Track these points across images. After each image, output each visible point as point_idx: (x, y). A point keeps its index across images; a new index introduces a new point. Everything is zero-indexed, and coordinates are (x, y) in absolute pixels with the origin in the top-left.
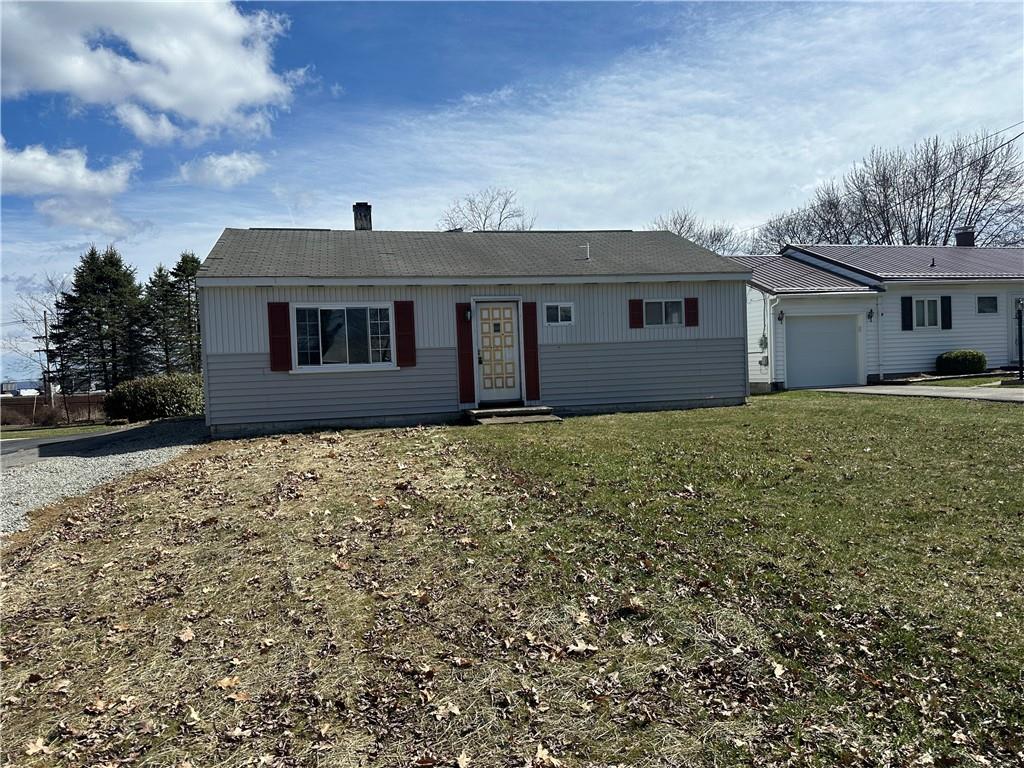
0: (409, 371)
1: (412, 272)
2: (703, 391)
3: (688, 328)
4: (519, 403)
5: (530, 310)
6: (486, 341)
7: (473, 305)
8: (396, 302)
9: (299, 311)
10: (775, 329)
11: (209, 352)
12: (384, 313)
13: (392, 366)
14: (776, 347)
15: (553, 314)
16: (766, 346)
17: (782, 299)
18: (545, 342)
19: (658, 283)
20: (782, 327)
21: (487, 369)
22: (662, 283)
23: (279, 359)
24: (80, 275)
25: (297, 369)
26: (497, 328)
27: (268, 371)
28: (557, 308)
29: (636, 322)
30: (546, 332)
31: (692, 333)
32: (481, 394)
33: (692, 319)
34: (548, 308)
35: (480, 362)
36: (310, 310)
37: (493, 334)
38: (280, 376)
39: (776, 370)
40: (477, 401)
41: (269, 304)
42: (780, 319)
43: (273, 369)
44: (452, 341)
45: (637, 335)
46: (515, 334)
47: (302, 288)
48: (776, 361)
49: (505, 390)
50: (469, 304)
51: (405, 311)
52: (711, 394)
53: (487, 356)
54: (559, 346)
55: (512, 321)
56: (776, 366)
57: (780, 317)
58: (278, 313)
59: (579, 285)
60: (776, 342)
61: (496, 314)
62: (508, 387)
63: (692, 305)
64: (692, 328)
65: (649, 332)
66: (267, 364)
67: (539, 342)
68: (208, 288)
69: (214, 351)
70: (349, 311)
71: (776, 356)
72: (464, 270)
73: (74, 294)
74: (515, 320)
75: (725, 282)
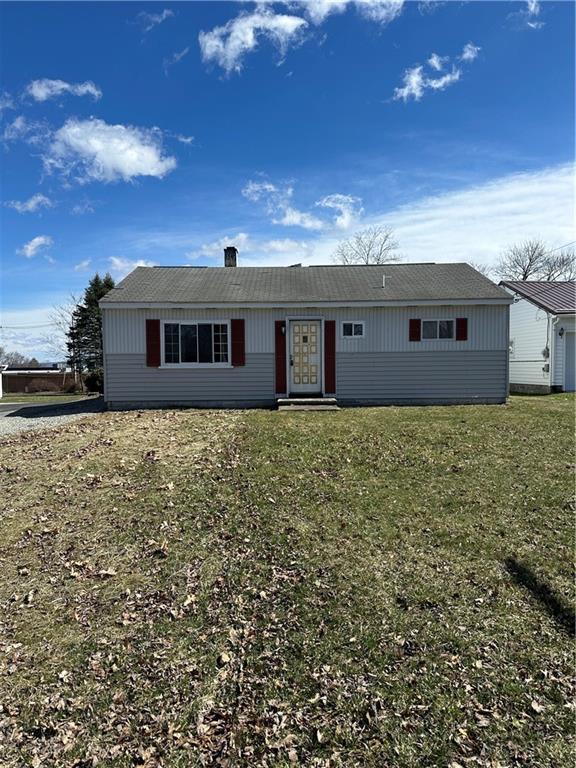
0: (240, 369)
1: (244, 298)
2: (469, 391)
3: (458, 342)
4: (320, 395)
5: (330, 327)
6: (297, 349)
7: (287, 322)
8: (232, 320)
9: (166, 326)
10: (556, 342)
11: (107, 352)
12: (224, 327)
13: (228, 365)
14: (556, 357)
15: (348, 330)
16: (548, 356)
17: (562, 319)
18: (342, 350)
19: (434, 307)
20: (562, 341)
21: (297, 370)
22: (438, 307)
23: (152, 359)
24: (88, 293)
25: (164, 365)
26: (305, 339)
27: (145, 366)
28: (351, 325)
29: (414, 335)
30: (343, 343)
31: (460, 345)
32: (291, 387)
33: (462, 335)
34: (345, 325)
35: (292, 364)
36: (174, 325)
37: (302, 343)
38: (152, 370)
39: (555, 376)
40: (288, 392)
41: (147, 321)
42: (560, 334)
43: (148, 365)
44: (271, 348)
45: (415, 346)
46: (318, 344)
47: (168, 309)
48: (555, 368)
49: (309, 385)
50: (284, 322)
51: (238, 326)
52: (476, 394)
53: (297, 360)
54: (353, 354)
55: (317, 335)
56: (555, 372)
57: (560, 333)
58: (152, 327)
59: (370, 308)
60: (556, 353)
61: (305, 329)
62: (312, 383)
63: (462, 324)
64: (462, 342)
65: (425, 345)
66: (144, 362)
67: (337, 350)
68: (109, 310)
69: (111, 352)
70: (200, 326)
71: (556, 364)
72: (283, 297)
73: (85, 306)
74: (318, 334)
75: (491, 306)
